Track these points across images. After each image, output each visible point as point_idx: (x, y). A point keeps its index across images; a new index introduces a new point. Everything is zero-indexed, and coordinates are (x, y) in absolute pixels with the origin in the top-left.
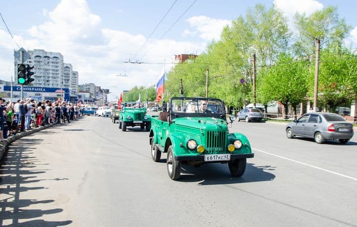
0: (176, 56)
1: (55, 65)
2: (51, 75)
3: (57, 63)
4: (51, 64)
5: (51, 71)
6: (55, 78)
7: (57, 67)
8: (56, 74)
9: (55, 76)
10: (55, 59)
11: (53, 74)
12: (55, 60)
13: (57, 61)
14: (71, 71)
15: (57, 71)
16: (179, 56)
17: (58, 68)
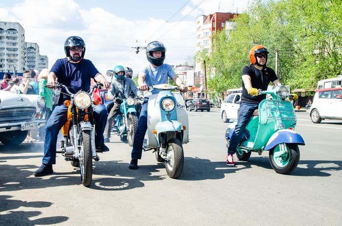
0: (205, 17)
1: (13, 41)
2: (5, 57)
3: (14, 38)
4: (5, 40)
5: (5, 51)
6: (11, 61)
7: (14, 44)
8: (14, 55)
9: (12, 58)
10: (11, 32)
11: (9, 55)
12: (11, 34)
13: (14, 35)
14: (37, 54)
15: (14, 50)
16: (211, 16)
17: (17, 46)
